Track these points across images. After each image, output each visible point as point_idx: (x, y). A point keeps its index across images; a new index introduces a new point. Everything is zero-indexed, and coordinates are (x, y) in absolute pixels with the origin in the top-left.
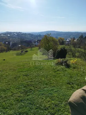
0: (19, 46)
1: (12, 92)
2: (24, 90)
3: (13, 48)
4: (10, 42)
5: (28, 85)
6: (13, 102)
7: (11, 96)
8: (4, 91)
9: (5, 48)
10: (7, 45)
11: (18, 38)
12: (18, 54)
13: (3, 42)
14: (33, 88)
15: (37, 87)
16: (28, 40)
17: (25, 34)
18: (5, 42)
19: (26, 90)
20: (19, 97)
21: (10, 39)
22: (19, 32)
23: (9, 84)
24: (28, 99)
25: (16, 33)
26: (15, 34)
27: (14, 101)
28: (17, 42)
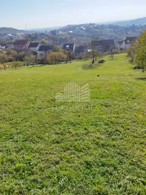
0: (89, 51)
1: (85, 129)
2: (105, 129)
3: (78, 56)
4: (73, 44)
5: (112, 122)
6: (90, 144)
7: (86, 135)
8: (73, 125)
9: (65, 56)
10: (68, 50)
11: (88, 36)
12: (85, 67)
13: (62, 45)
14: (121, 129)
15: (128, 129)
16: (106, 39)
17: (102, 27)
18: (65, 46)
19: (110, 130)
20: (98, 138)
21: (74, 39)
22: (91, 24)
23: (79, 116)
24: (114, 145)
25: (85, 26)
26: (82, 29)
27: (92, 143)
28: (85, 43)
